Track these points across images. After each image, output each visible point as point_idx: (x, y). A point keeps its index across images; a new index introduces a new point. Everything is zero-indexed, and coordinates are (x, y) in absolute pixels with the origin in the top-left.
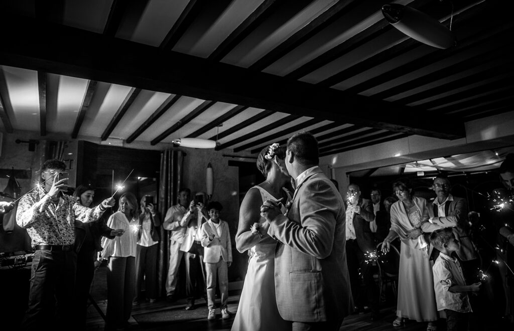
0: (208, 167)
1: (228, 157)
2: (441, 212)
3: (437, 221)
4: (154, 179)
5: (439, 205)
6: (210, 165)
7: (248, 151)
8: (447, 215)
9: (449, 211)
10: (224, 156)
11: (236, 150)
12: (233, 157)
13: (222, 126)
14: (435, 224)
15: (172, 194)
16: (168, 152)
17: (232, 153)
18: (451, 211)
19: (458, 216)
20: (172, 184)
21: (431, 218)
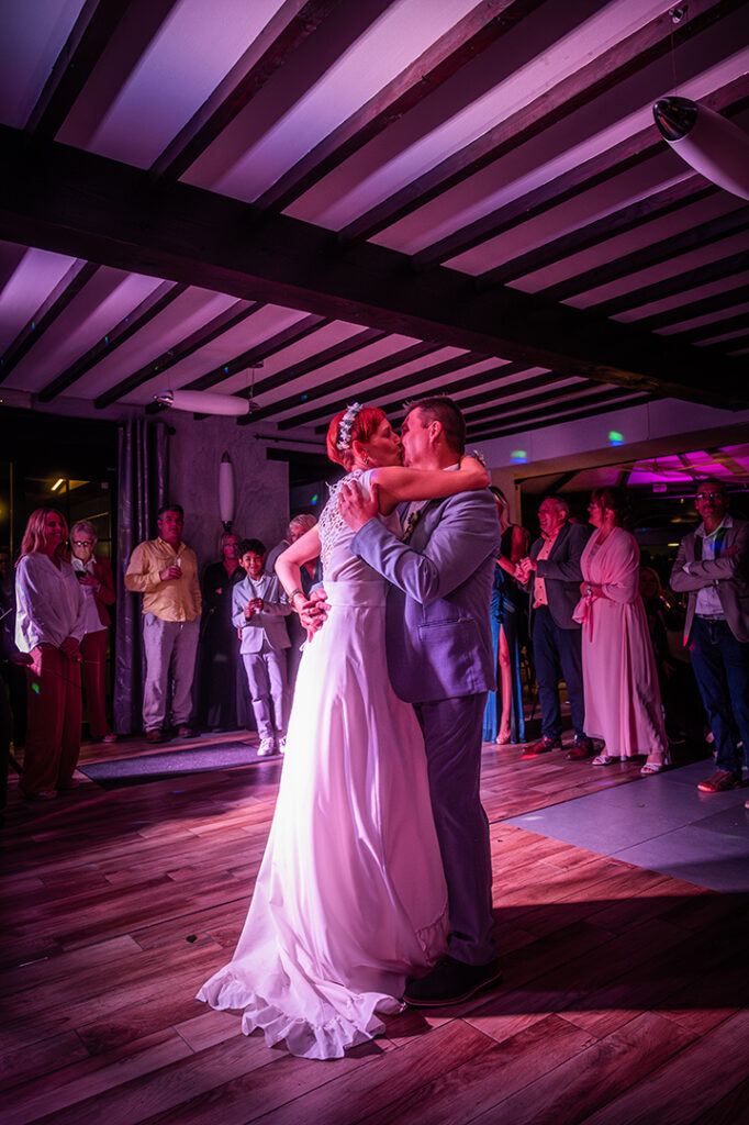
0: (223, 461)
1: (265, 440)
2: (708, 551)
3: (698, 569)
4: (105, 486)
5: (705, 537)
6: (226, 457)
7: (310, 428)
8: (718, 555)
9: (723, 547)
10: (257, 437)
11: (283, 425)
12: (277, 440)
13: (262, 366)
14: (693, 574)
15: (147, 517)
16: (134, 425)
17: (275, 432)
18: (727, 548)
19: (736, 556)
20: (146, 495)
21: (688, 564)
